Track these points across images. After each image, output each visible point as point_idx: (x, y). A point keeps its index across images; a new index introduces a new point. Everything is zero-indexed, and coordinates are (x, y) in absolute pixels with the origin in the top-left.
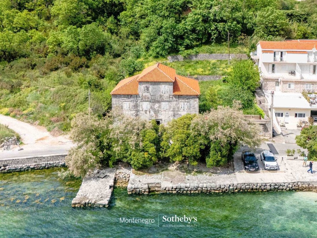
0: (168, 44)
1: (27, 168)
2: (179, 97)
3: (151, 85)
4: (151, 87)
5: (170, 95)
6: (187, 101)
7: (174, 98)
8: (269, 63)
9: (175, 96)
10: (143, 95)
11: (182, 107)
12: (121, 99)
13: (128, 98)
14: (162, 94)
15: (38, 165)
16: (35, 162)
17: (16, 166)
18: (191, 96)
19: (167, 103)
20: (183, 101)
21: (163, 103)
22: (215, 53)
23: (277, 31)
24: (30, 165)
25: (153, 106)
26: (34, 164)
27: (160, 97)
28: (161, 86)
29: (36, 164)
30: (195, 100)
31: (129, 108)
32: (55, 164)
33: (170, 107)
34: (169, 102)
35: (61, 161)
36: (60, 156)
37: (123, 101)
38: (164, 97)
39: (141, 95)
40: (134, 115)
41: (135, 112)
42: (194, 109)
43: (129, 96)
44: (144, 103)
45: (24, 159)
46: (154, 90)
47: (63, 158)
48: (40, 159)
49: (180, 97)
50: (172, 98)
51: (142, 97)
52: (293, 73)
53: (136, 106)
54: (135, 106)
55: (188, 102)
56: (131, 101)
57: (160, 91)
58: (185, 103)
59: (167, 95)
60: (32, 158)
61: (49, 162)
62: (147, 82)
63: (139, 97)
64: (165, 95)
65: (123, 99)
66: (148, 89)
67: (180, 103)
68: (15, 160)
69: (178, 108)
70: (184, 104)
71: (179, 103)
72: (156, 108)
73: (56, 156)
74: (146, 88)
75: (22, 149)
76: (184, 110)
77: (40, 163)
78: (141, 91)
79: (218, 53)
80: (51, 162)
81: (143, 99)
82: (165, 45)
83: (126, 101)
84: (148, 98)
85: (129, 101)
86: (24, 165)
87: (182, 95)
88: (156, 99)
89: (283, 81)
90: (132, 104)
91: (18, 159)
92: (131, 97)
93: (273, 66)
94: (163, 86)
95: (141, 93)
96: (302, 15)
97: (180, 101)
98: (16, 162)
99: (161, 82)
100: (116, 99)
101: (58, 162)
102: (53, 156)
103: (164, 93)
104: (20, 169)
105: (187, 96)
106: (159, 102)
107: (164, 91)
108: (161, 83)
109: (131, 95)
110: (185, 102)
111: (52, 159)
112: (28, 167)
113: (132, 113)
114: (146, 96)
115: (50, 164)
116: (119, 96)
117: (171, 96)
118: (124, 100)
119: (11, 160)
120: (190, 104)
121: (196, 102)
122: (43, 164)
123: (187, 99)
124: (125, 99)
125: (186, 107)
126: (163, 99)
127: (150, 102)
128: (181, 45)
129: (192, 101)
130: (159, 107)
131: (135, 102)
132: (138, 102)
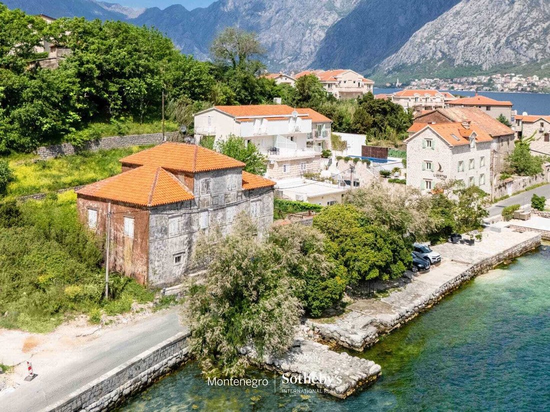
1: (119, 400)
2: (249, 194)
3: (214, 176)
4: (212, 181)
5: (238, 192)
6: (260, 198)
7: (244, 197)
8: (245, 139)
9: (245, 192)
10: (201, 199)
11: (253, 212)
12: (164, 215)
13: (178, 209)
14: (228, 192)
15: (135, 382)
16: (129, 378)
17: (98, 403)
18: (264, 188)
19: (234, 208)
20: (255, 199)
21: (229, 209)
24: (123, 389)
25: (214, 218)
26: (129, 382)
27: (225, 198)
28: (226, 177)
29: (132, 380)
30: (269, 194)
31: (178, 229)
32: (162, 369)
34: (237, 205)
35: (171, 357)
36: (168, 345)
37: (169, 218)
38: (231, 197)
39: (198, 199)
40: (186, 242)
41: (186, 236)
42: (268, 210)
43: (179, 205)
44: (202, 214)
45: (112, 377)
46: (216, 187)
47: (172, 348)
48: (136, 366)
49: (252, 193)
50: (241, 196)
51: (199, 202)
52: (274, 150)
53: (189, 224)
54: (187, 223)
55: (260, 200)
56: (181, 216)
57: (224, 186)
58: (258, 203)
59: (234, 192)
60: (126, 369)
61: (152, 369)
62: (207, 172)
63: (195, 204)
64: (231, 193)
65: (168, 212)
66: (208, 185)
68: (97, 385)
70: (256, 205)
71: (250, 204)
72: (218, 221)
73: (163, 348)
74: (204, 185)
75: (34, 375)
76: (256, 216)
77: (139, 376)
78: (198, 190)
80: (156, 366)
81: (201, 207)
84: (208, 203)
85: (178, 216)
86: (112, 394)
87: (253, 189)
88: (220, 204)
90: (183, 220)
91: (102, 382)
92: (181, 207)
94: (230, 176)
95: (197, 196)
97: (251, 200)
98: (99, 392)
99: (226, 169)
100: (156, 215)
101: (165, 361)
102: (158, 351)
103: (230, 189)
104: (107, 406)
105: (260, 189)
106: (223, 208)
107: (230, 186)
108: (228, 171)
109: (182, 203)
110: (258, 200)
111: (156, 359)
112: (119, 397)
113: (182, 239)
114: (205, 200)
115: (154, 372)
116: (162, 207)
117: (239, 194)
118: (170, 216)
119: (87, 391)
120: (264, 203)
121: (270, 199)
122: (143, 375)
123: (260, 195)
124: (173, 212)
125: (258, 211)
126: (229, 202)
129: (266, 196)
130: (223, 218)
131: (187, 216)
132: (192, 215)
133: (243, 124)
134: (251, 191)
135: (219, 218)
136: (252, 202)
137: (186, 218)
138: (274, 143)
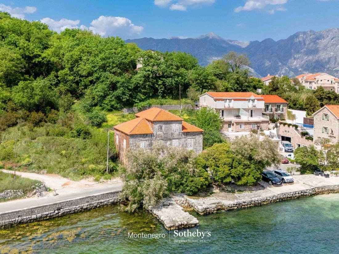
1: (80, 210)
2: (187, 134)
3: (164, 124)
4: (164, 126)
5: (180, 133)
6: (193, 137)
8: (220, 109)
9: (184, 133)
10: (157, 134)
11: (189, 143)
12: (137, 139)
13: (144, 137)
15: (90, 205)
16: (87, 202)
17: (69, 208)
18: (196, 132)
19: (177, 140)
20: (190, 137)
21: (174, 140)
23: (209, 86)
24: (83, 206)
25: (165, 144)
26: (87, 204)
27: (172, 135)
28: (172, 125)
29: (88, 203)
30: (200, 136)
31: (145, 147)
32: (105, 203)
33: (180, 144)
34: (179, 139)
35: (111, 199)
36: (109, 193)
37: (140, 141)
38: (175, 135)
39: (155, 134)
42: (199, 144)
43: (145, 136)
45: (78, 199)
46: (166, 129)
47: (112, 195)
48: (92, 198)
49: (188, 134)
50: (182, 135)
51: (156, 135)
52: (238, 116)
53: (151, 145)
54: (149, 145)
55: (194, 138)
56: (146, 141)
57: (171, 129)
58: (192, 139)
59: (177, 133)
60: (85, 198)
61: (100, 201)
62: (161, 121)
63: (154, 136)
64: (175, 133)
65: (139, 138)
66: (161, 128)
67: (188, 139)
68: (70, 201)
69: (186, 144)
70: (191, 140)
71: (187, 140)
72: (168, 145)
73: (106, 194)
74: (159, 127)
75: (57, 194)
76: (191, 146)
77: (93, 202)
78: (156, 130)
79: (168, 104)
80: (102, 201)
81: (157, 138)
83: (141, 141)
84: (161, 137)
85: (144, 141)
86: (77, 207)
87: (189, 132)
88: (168, 137)
89: (236, 123)
90: (147, 143)
91: (72, 201)
92: (146, 136)
93: (223, 111)
94: (174, 124)
95: (155, 132)
96: (221, 74)
97: (188, 137)
98: (70, 204)
100: (133, 139)
101: (108, 199)
102: (104, 194)
103: (174, 131)
104: (74, 211)
105: (194, 132)
106: (170, 140)
107: (175, 130)
108: (173, 122)
109: (147, 135)
110: (192, 138)
111: (102, 197)
112: (81, 209)
114: (159, 134)
115: (101, 203)
116: (136, 136)
117: (180, 134)
118: (140, 140)
119: (64, 202)
120: (196, 140)
121: (200, 138)
122: (95, 203)
123: (194, 135)
124: (141, 138)
125: (193, 143)
126: (174, 137)
127: (163, 140)
128: (135, 98)
129: (197, 137)
130: (170, 144)
131: (150, 141)
132: (152, 141)
133: (217, 102)
134: (188, 133)
135: (168, 144)
136: (188, 138)
137: (149, 142)
138: (239, 113)
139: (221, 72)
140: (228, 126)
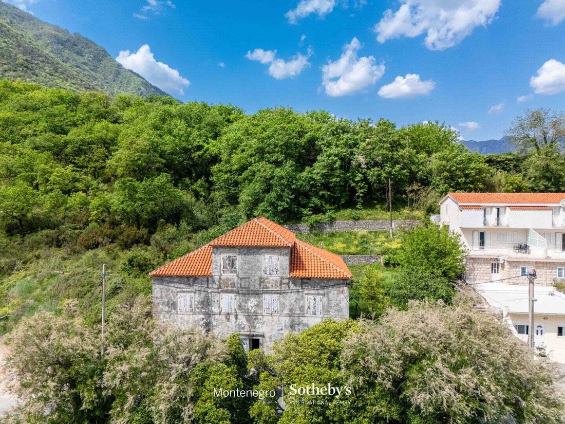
0: (282, 203)
2: (302, 283)
3: (240, 253)
4: (239, 260)
5: (282, 278)
6: (321, 292)
7: (292, 286)
9: (294, 280)
10: (222, 277)
11: (309, 308)
12: (173, 288)
13: (189, 284)
14: (265, 276)
18: (330, 279)
19: (276, 296)
20: (313, 292)
21: (267, 297)
22: (364, 219)
25: (243, 304)
27: (261, 282)
28: (261, 257)
30: (341, 289)
31: (191, 306)
33: (283, 306)
34: (280, 294)
37: (178, 292)
38: (269, 282)
39: (218, 277)
40: (202, 323)
41: (202, 316)
42: (338, 311)
43: (191, 280)
44: (224, 295)
46: (246, 266)
49: (307, 283)
50: (288, 284)
51: (219, 281)
52: (523, 248)
53: (206, 303)
54: (203, 302)
55: (324, 295)
56: (195, 293)
57: (259, 268)
58: (318, 298)
59: (275, 277)
62: (232, 247)
63: (214, 282)
64: (271, 278)
65: (176, 286)
66: (233, 263)
67: (306, 296)
69: (302, 309)
70: (315, 299)
71: (302, 296)
72: (250, 308)
74: (227, 262)
76: (314, 313)
78: (218, 267)
79: (370, 219)
81: (222, 287)
82: (277, 205)
83: (183, 292)
84: (233, 285)
85: (190, 292)
87: (310, 279)
88: (252, 288)
90: (197, 298)
92: (194, 282)
94: (267, 256)
95: (216, 274)
96: (509, 160)
97: (306, 292)
99: (261, 248)
100: (161, 286)
103: (268, 272)
105: (322, 279)
106: (257, 294)
107: (268, 269)
108: (263, 250)
109: (195, 278)
110: (318, 294)
113: (196, 319)
114: (228, 279)
116: (168, 279)
117: (284, 281)
118: (178, 290)
120: (329, 300)
121: (342, 296)
123: (323, 288)
124: (182, 286)
125: (319, 307)
126: (267, 288)
127: (238, 292)
129: (333, 292)
130: (257, 306)
131: (203, 294)
132: (210, 294)
133: (465, 212)
134: (305, 281)
135: (252, 305)
136: (306, 294)
137: (202, 296)
138: (527, 239)
139: (510, 157)
140: (490, 269)
